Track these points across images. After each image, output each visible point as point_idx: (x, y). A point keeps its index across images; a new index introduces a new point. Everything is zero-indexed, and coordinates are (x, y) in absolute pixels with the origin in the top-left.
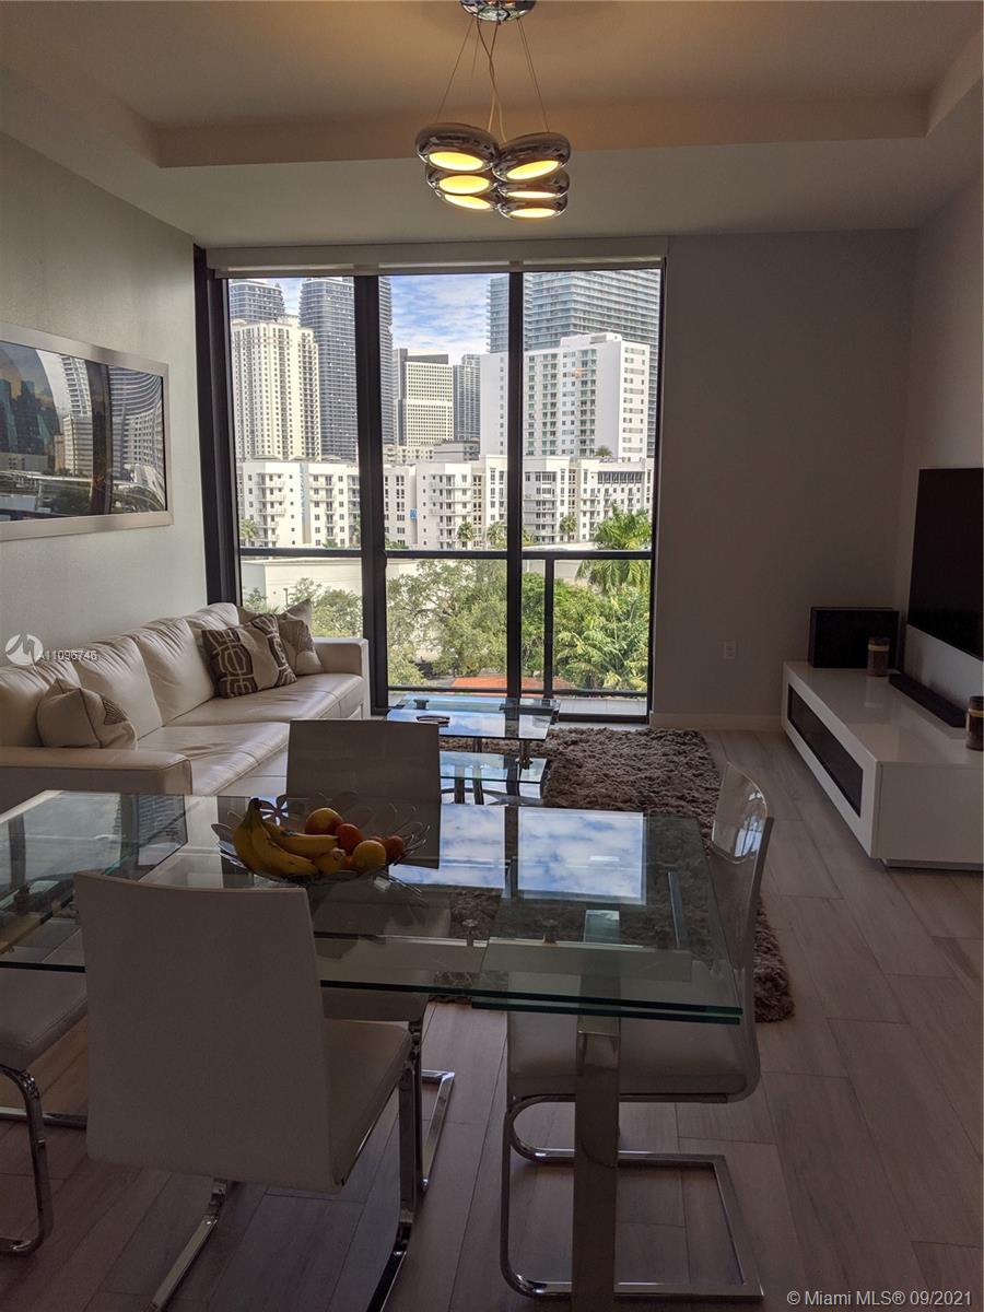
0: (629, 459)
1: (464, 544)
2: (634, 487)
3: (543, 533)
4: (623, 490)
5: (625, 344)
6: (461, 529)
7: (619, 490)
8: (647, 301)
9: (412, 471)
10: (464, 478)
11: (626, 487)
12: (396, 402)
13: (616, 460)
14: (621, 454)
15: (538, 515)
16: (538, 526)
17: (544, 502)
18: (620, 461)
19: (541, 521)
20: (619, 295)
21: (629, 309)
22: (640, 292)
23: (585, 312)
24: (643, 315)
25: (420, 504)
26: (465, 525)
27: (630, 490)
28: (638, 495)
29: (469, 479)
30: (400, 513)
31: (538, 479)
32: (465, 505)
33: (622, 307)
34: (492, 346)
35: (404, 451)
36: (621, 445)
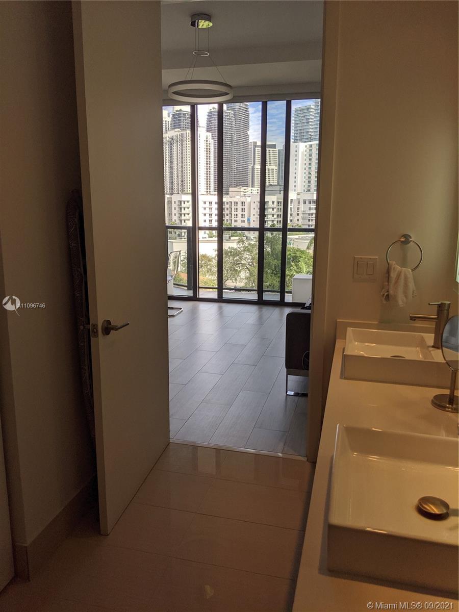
9: (249, 199)
10: (273, 202)
12: (250, 167)
15: (309, 220)
17: (312, 214)
25: (252, 215)
26: (273, 225)
29: (276, 203)
30: (243, 219)
31: (310, 203)
32: (273, 215)
34: (295, 140)
35: (252, 190)
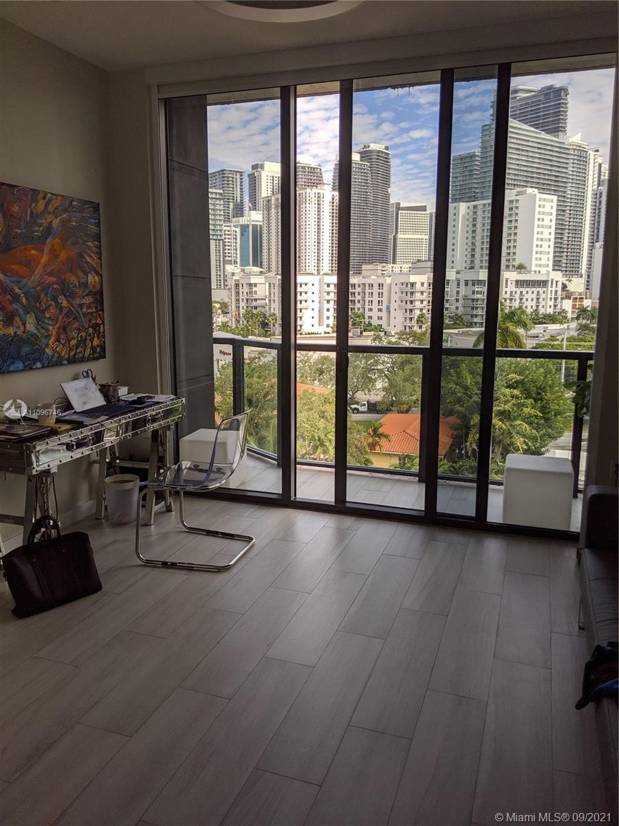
0: (539, 272)
1: (420, 327)
2: (541, 290)
3: (475, 320)
4: (533, 293)
5: (539, 196)
6: (419, 317)
7: (530, 292)
8: (559, 167)
9: (389, 280)
10: (422, 284)
11: (535, 290)
12: (391, 237)
13: (530, 272)
14: (534, 268)
15: (473, 308)
16: (472, 316)
17: (477, 300)
18: (533, 273)
19: (475, 312)
20: (539, 163)
21: (546, 172)
22: (554, 161)
23: (515, 175)
25: (393, 302)
26: (422, 315)
27: (538, 292)
28: (544, 296)
29: (426, 285)
30: (380, 307)
31: (473, 285)
32: (422, 301)
33: (542, 171)
35: (392, 267)
36: (534, 262)
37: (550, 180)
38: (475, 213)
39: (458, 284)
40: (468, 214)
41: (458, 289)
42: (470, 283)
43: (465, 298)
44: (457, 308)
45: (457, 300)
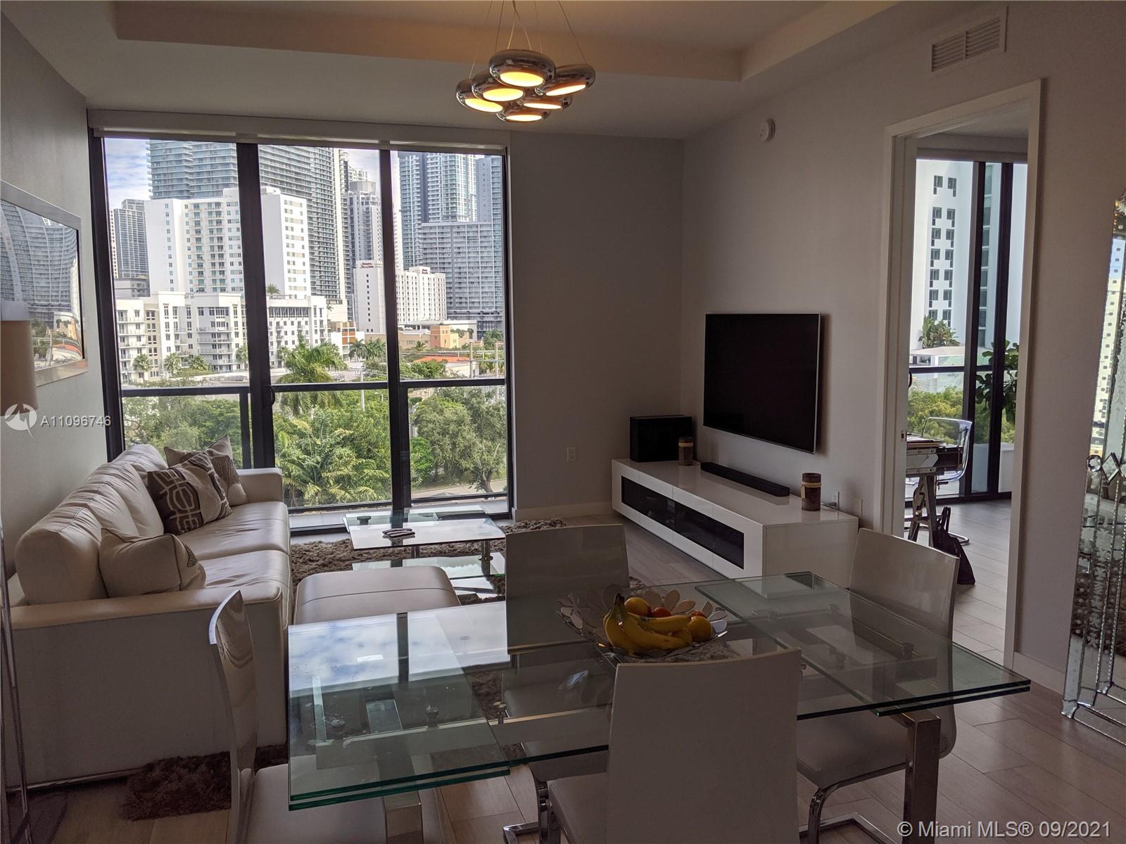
0: (296, 296)
1: (141, 375)
2: (303, 320)
3: (220, 362)
4: (292, 323)
5: (283, 198)
6: (136, 360)
7: (289, 323)
8: (299, 162)
10: (137, 313)
11: (296, 320)
13: (283, 297)
14: (288, 292)
15: (214, 346)
16: (215, 356)
17: (219, 335)
18: (287, 298)
19: (218, 351)
20: (273, 155)
21: (284, 167)
22: (293, 153)
24: (296, 173)
26: (141, 357)
27: (299, 323)
28: (307, 328)
29: (142, 314)
31: (212, 313)
32: (139, 338)
33: (278, 165)
34: (155, 193)
36: (287, 284)
37: (290, 177)
38: (197, 214)
39: (189, 313)
40: (187, 215)
41: (189, 320)
42: (206, 312)
43: (202, 332)
44: (191, 346)
45: (190, 335)
